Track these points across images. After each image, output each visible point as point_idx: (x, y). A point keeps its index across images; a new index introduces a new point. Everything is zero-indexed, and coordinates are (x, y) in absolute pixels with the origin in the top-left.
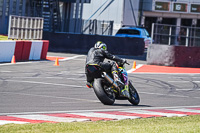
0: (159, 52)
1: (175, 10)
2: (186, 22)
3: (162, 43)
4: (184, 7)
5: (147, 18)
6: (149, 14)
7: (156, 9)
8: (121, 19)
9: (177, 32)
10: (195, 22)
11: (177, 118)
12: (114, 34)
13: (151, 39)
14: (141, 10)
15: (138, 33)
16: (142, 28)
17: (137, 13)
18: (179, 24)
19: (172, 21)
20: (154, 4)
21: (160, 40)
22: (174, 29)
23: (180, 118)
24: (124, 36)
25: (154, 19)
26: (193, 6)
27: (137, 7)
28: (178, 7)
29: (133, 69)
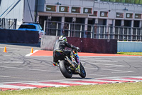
0: (49, 41)
1: (60, 11)
2: (68, 20)
3: (51, 34)
4: (66, 8)
5: (41, 17)
6: (42, 14)
7: (47, 10)
8: (22, 18)
9: (62, 26)
10: (74, 20)
11: (62, 88)
12: (17, 29)
13: (43, 32)
14: (36, 11)
15: (35, 27)
16: (37, 24)
17: (33, 13)
18: (63, 21)
19: (58, 19)
20: (45, 7)
21: (50, 32)
22: (60, 24)
23: (65, 88)
24: (24, 29)
25: (46, 18)
26: (73, 8)
27: (34, 9)
28: (63, 9)
29: (31, 54)
